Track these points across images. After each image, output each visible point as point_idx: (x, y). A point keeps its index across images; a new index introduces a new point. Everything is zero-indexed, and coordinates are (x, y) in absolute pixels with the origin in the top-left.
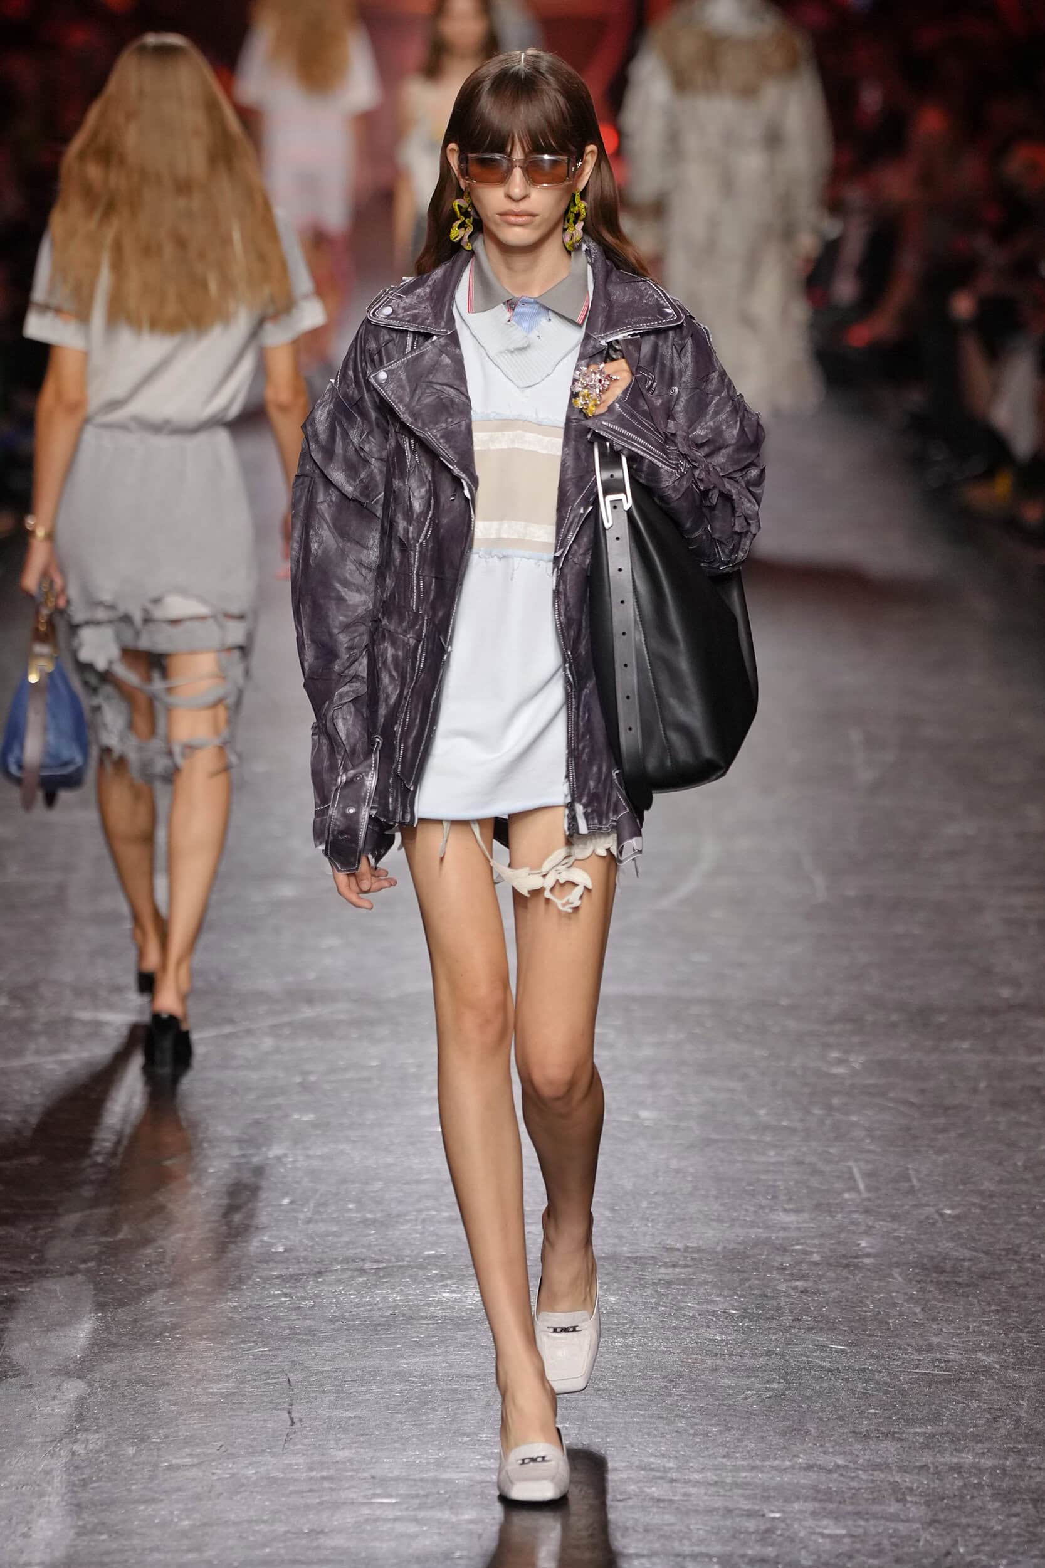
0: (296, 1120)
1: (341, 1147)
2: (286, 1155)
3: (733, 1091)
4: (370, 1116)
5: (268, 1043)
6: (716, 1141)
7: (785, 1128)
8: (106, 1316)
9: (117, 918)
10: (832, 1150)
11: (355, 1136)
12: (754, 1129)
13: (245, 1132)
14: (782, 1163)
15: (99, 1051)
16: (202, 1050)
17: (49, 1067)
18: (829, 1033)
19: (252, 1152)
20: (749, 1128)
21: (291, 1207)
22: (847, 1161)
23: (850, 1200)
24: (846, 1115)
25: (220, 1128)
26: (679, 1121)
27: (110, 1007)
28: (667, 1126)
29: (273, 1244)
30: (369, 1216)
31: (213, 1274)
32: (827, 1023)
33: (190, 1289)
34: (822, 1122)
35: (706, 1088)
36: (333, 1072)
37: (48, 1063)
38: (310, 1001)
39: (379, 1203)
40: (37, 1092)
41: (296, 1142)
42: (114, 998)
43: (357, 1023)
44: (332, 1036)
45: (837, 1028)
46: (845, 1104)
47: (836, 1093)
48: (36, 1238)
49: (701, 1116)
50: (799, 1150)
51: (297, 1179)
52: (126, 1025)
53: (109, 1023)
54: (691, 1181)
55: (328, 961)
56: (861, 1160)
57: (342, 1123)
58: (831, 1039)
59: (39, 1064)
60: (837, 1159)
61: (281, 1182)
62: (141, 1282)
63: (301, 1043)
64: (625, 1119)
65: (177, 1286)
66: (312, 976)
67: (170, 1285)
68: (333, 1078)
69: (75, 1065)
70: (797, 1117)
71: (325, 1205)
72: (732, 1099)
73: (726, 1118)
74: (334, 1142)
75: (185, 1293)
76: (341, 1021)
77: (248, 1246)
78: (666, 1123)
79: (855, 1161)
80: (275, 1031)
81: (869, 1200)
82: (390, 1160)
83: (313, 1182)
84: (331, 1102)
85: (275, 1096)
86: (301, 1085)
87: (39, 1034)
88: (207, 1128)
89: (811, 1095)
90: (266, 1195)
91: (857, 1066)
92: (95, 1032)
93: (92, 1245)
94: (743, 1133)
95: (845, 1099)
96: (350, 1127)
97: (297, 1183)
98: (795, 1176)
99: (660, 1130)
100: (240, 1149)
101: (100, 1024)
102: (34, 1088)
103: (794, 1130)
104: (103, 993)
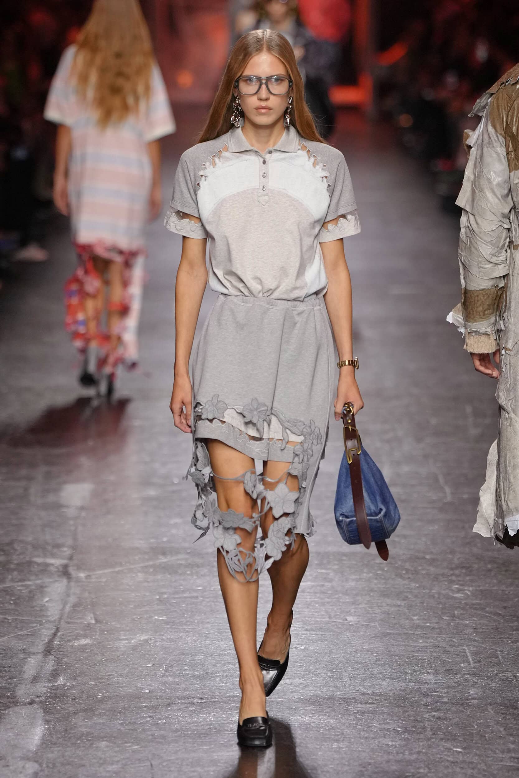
0: (156, 619)
1: (181, 635)
2: (151, 639)
3: (399, 606)
4: (197, 618)
5: (140, 576)
6: (390, 634)
7: (429, 627)
8: (50, 727)
9: (58, 506)
10: (454, 640)
11: (189, 629)
12: (411, 628)
13: (127, 626)
14: (426, 647)
15: (47, 580)
16: (104, 580)
17: (19, 588)
18: (452, 575)
19: (131, 637)
20: (408, 626)
21: (153, 667)
22: (463, 646)
23: (464, 667)
24: (462, 620)
25: (114, 623)
26: (369, 622)
27: (53, 556)
28: (363, 625)
29: (143, 688)
30: (196, 673)
31: (110, 704)
32: (452, 569)
33: (96, 713)
34: (449, 624)
35: (384, 604)
36: (177, 593)
37: (18, 586)
38: (164, 553)
39: (202, 666)
40: (12, 602)
41: (156, 632)
42: (55, 550)
43: (190, 566)
44: (176, 573)
45: (457, 572)
46: (461, 614)
47: (456, 608)
48: (11, 683)
49: (381, 620)
50: (436, 639)
51: (156, 652)
52: (61, 565)
53: (52, 565)
54: (376, 656)
55: (174, 531)
56: (470, 645)
57: (182, 621)
58: (454, 578)
59: (13, 586)
60: (457, 645)
61: (148, 654)
62: (69, 709)
63: (159, 577)
64: (339, 621)
65: (89, 711)
66: (165, 539)
67: (85, 710)
68: (177, 596)
69: (33, 587)
70: (435, 621)
71: (172, 667)
72: (399, 610)
73: (394, 622)
74: (177, 632)
75: (94, 715)
76: (181, 564)
77: (129, 689)
78: (363, 623)
79: (467, 646)
80: (144, 570)
81: (475, 668)
82: (208, 642)
83: (165, 654)
84: (175, 609)
85: (144, 606)
86: (159, 600)
87: (14, 570)
88: (107, 623)
89: (443, 609)
90: (139, 661)
91: (469, 593)
92: (45, 569)
93: (42, 688)
94: (404, 630)
95: (462, 612)
96: (186, 624)
97: (156, 654)
98: (433, 654)
99: (359, 627)
100: (125, 635)
101: (47, 565)
102: (11, 600)
103: (434, 628)
104: (49, 548)
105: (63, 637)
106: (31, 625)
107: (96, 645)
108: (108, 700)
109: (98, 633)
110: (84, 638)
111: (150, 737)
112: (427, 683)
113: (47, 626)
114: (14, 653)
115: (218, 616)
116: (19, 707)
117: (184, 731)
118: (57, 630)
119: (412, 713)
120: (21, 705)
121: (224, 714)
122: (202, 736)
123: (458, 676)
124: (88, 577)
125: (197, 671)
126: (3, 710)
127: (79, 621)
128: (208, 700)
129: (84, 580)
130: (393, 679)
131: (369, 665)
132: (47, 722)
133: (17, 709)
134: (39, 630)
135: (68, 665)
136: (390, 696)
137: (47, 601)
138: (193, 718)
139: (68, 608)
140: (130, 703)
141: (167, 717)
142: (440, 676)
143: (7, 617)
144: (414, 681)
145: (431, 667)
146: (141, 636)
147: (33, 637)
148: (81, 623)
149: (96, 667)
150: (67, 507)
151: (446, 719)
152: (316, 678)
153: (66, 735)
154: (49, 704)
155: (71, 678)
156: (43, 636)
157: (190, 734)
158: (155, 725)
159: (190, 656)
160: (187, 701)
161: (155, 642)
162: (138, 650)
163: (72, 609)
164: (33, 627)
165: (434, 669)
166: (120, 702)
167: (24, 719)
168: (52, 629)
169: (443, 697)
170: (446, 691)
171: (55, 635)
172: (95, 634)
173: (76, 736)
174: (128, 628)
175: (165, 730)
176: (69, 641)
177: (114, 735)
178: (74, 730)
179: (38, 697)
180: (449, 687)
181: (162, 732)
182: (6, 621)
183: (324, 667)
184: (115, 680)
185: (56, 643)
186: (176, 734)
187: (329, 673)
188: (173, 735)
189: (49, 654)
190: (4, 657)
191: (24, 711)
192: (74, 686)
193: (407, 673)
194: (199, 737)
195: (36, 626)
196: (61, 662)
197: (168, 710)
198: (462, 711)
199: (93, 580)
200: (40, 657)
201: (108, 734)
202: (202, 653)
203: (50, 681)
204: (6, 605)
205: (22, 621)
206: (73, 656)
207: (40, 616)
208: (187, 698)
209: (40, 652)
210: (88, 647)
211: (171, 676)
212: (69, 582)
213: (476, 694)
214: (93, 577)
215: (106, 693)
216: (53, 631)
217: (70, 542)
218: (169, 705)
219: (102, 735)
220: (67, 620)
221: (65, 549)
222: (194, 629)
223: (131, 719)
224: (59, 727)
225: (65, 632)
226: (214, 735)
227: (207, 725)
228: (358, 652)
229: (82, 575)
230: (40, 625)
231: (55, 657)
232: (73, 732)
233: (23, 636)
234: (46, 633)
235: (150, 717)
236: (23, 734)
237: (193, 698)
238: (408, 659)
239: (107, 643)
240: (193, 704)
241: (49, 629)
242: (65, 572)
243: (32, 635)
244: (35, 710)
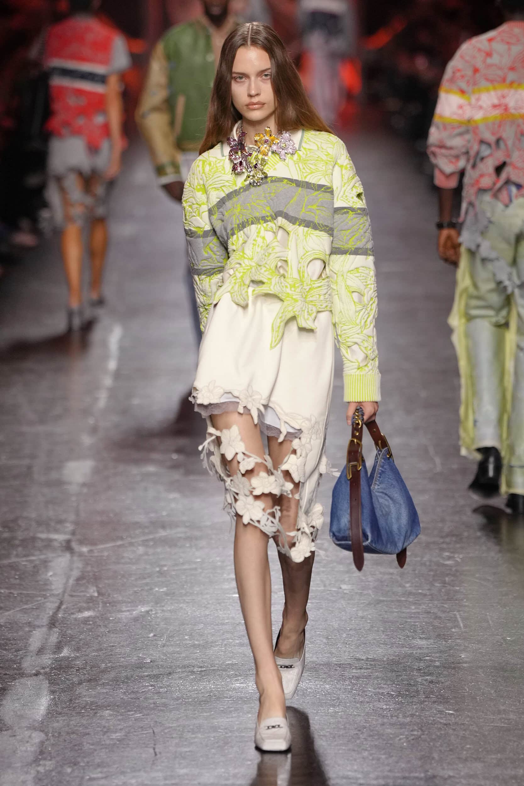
0: (157, 591)
1: (181, 605)
2: (151, 610)
3: (391, 574)
4: (197, 589)
5: (141, 550)
6: (384, 601)
7: (420, 594)
8: (55, 698)
9: (59, 483)
10: (446, 606)
11: (188, 600)
12: (404, 594)
13: (129, 598)
14: (418, 613)
15: (50, 555)
16: (106, 554)
17: (24, 563)
18: (443, 543)
19: (133, 608)
20: (400, 594)
21: (155, 638)
22: (454, 611)
23: (454, 632)
24: (453, 586)
25: (115, 596)
26: (363, 590)
27: (56, 531)
28: (356, 593)
29: (145, 658)
30: (196, 642)
31: (113, 674)
32: (442, 537)
33: (100, 683)
34: (440, 591)
35: (377, 573)
36: (176, 565)
37: (23, 562)
38: (164, 527)
39: (202, 635)
40: (17, 577)
41: (157, 603)
42: (59, 526)
43: (189, 538)
44: (175, 545)
45: (448, 540)
46: (453, 581)
47: (447, 575)
48: (17, 656)
49: (375, 588)
50: (428, 606)
51: (157, 623)
52: (65, 540)
53: (56, 540)
54: (370, 623)
55: (173, 505)
56: (461, 611)
57: (181, 593)
58: (444, 546)
59: (18, 562)
60: (448, 610)
61: (149, 625)
62: (74, 679)
63: (159, 550)
64: (334, 589)
65: (93, 681)
66: (164, 513)
67: (89, 681)
68: (176, 568)
69: (37, 562)
70: (426, 588)
71: (172, 637)
72: (391, 578)
73: (388, 589)
74: (177, 603)
75: (98, 685)
76: (180, 538)
77: (131, 659)
78: (356, 591)
79: (459, 611)
80: (145, 543)
81: (466, 632)
82: (207, 612)
83: (166, 624)
84: (175, 581)
85: (145, 578)
86: (158, 572)
87: (18, 546)
88: (109, 595)
89: (434, 576)
90: (141, 631)
91: (459, 560)
92: (48, 544)
93: (47, 659)
94: (397, 597)
95: (452, 578)
96: (185, 595)
97: (158, 625)
98: (426, 620)
99: (353, 595)
100: (126, 607)
101: (51, 540)
102: (16, 575)
103: (425, 595)
104: (53, 524)
105: (67, 610)
106: (36, 599)
107: (98, 617)
108: (111, 671)
109: (101, 606)
110: (87, 611)
111: (152, 705)
112: (420, 648)
113: (51, 599)
114: (20, 627)
115: (216, 587)
116: (26, 678)
117: (185, 699)
118: (61, 603)
119: (405, 677)
120: (27, 677)
121: (223, 682)
122: (202, 703)
123: (450, 641)
124: (91, 551)
125: (197, 640)
126: (9, 682)
127: (82, 594)
128: (208, 669)
129: (87, 554)
130: (386, 644)
131: (363, 631)
132: (53, 692)
133: (23, 680)
134: (44, 603)
135: (72, 637)
136: (383, 661)
137: (51, 576)
138: (193, 686)
139: (71, 581)
140: (132, 673)
141: (168, 686)
142: (432, 641)
143: (12, 591)
144: (407, 646)
145: (423, 632)
146: (142, 607)
147: (38, 610)
148: (84, 596)
149: (100, 638)
150: (69, 483)
151: (438, 682)
152: (312, 645)
153: (71, 705)
154: (54, 675)
155: (75, 650)
156: (47, 610)
157: (191, 701)
158: (157, 693)
159: (190, 626)
160: (188, 670)
161: (156, 613)
162: (139, 621)
163: (75, 582)
164: (37, 601)
165: (426, 634)
166: (123, 672)
167: (30, 690)
168: (56, 602)
169: (435, 661)
170: (438, 655)
171: (59, 608)
172: (97, 606)
173: (81, 706)
174: (129, 600)
175: (167, 698)
176: (73, 614)
177: (117, 704)
178: (79, 700)
179: (43, 668)
180: (441, 652)
181: (164, 700)
182: (11, 595)
183: (319, 634)
184: (118, 650)
185: (60, 616)
186: (177, 702)
187: (325, 640)
188: (175, 703)
189: (53, 626)
190: (10, 630)
191: (29, 682)
192: (78, 657)
193: (400, 638)
194: (200, 704)
195: (40, 600)
196: (65, 634)
197: (169, 679)
198: (454, 675)
199: (96, 554)
200: (45, 629)
201: (112, 703)
202: (202, 623)
203: (54, 653)
204: (12, 580)
205: (28, 595)
206: (76, 627)
207: (44, 590)
208: (188, 667)
209: (45, 624)
210: (91, 619)
211: (172, 645)
212: (72, 557)
213: (467, 658)
214: (96, 551)
215: (109, 663)
216: (57, 605)
217: (72, 517)
218: (170, 673)
219: (105, 703)
220: (70, 594)
221: (68, 525)
222: (193, 600)
223: (134, 689)
224: (65, 697)
225: (68, 605)
226: (214, 702)
227: (207, 692)
228: (352, 619)
229: (85, 549)
230: (45, 599)
231: (59, 629)
232: (77, 701)
233: (29, 609)
234: (50, 606)
235: (152, 686)
236: (29, 704)
237: (193, 666)
238: (401, 625)
239: (109, 615)
240: (193, 672)
241: (53, 602)
242: (68, 547)
243: (36, 608)
244: (40, 681)
